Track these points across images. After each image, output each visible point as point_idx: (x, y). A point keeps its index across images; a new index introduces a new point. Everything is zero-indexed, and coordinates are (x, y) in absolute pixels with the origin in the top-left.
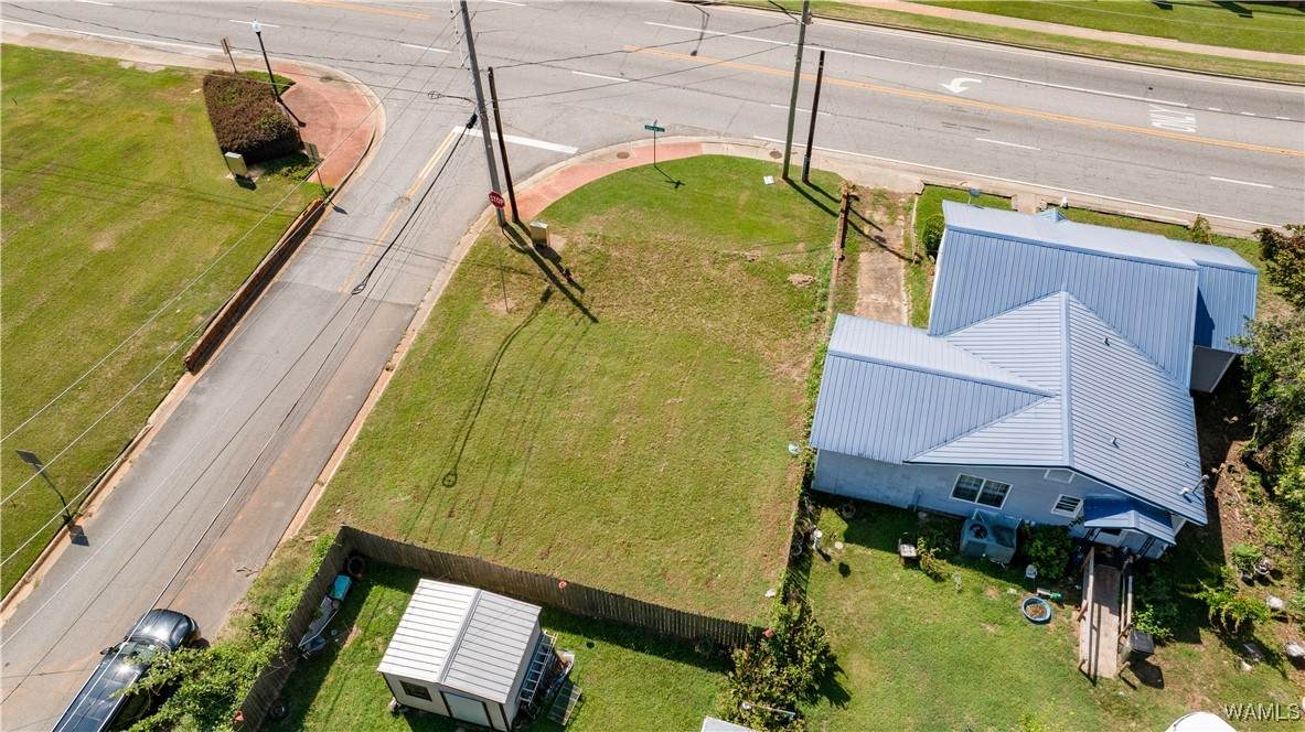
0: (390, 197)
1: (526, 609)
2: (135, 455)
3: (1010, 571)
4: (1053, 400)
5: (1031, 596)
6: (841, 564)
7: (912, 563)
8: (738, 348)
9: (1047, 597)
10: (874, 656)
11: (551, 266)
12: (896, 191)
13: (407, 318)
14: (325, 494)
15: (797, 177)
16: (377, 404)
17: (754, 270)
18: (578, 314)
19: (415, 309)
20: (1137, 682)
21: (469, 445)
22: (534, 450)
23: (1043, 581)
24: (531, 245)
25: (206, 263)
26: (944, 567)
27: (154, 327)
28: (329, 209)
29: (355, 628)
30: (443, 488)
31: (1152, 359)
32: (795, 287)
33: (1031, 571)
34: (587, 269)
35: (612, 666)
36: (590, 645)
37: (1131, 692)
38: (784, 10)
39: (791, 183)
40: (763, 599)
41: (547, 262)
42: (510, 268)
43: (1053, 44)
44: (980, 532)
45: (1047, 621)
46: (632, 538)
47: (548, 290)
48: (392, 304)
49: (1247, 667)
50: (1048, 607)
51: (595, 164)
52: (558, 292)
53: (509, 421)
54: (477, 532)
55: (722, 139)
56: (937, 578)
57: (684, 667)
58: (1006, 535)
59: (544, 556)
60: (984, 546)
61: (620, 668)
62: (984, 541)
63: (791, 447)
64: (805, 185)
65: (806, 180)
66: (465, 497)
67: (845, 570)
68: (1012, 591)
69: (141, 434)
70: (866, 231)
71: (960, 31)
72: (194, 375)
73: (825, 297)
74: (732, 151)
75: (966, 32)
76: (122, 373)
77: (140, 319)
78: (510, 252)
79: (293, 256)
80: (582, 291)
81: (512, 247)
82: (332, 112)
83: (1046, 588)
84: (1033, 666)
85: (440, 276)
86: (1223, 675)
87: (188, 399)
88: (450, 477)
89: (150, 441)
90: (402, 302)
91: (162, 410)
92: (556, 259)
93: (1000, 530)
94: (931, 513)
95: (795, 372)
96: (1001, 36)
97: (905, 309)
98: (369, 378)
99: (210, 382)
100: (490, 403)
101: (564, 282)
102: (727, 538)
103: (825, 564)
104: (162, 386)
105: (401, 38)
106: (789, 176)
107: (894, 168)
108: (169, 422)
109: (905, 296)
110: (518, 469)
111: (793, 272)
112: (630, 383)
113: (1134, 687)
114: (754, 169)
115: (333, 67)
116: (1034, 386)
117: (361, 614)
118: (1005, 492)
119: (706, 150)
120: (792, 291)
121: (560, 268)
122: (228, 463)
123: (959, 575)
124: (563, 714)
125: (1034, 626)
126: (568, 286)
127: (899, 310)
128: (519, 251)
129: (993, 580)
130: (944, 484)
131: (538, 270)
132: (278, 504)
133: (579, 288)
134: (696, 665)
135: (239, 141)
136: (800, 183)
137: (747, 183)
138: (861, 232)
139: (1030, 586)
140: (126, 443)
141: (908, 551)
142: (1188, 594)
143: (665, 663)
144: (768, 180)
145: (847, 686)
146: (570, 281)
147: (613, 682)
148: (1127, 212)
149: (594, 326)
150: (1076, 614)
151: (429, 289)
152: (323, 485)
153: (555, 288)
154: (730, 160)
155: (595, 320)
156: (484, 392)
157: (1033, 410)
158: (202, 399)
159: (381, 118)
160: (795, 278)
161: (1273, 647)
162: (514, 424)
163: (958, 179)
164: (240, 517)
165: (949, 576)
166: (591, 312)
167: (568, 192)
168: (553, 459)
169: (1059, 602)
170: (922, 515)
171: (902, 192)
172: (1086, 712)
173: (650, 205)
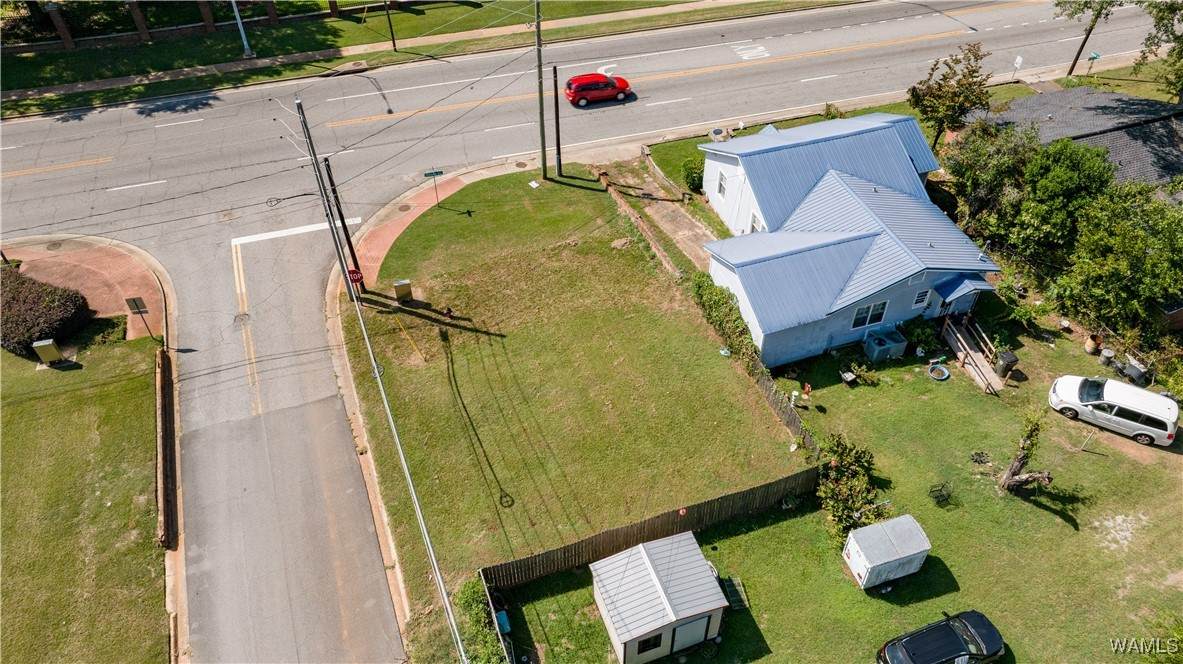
0: (226, 320)
1: (683, 538)
2: (183, 644)
3: (908, 358)
4: (881, 237)
5: (929, 367)
6: (817, 407)
7: (853, 384)
8: (623, 308)
9: (937, 363)
10: (882, 449)
11: (427, 313)
12: (626, 159)
13: (339, 406)
14: (404, 571)
15: (554, 174)
16: (381, 483)
17: (583, 251)
18: (484, 338)
19: (338, 397)
20: (1016, 383)
21: (497, 470)
22: (552, 446)
23: (930, 354)
24: (396, 304)
25: (96, 450)
26: (874, 375)
27: (93, 529)
28: (173, 355)
29: (537, 645)
30: (507, 510)
31: (902, 192)
32: (620, 250)
33: (920, 352)
34: (457, 302)
35: (739, 552)
36: (715, 549)
37: (1018, 390)
38: (432, 58)
39: (551, 180)
40: (792, 454)
41: (420, 311)
42: (394, 329)
43: (644, 24)
44: (881, 343)
45: (949, 376)
46: (676, 465)
47: (441, 332)
48: (314, 403)
49: (1052, 346)
50: (942, 367)
51: (385, 223)
52: (451, 330)
53: (512, 436)
54: (565, 524)
55: (470, 169)
56: (874, 384)
57: (784, 524)
58: (894, 336)
59: (628, 512)
60: (888, 349)
61: (746, 551)
62: (887, 346)
63: (722, 352)
64: (564, 178)
65: (561, 175)
66: (532, 507)
67: (822, 409)
68: (917, 370)
69: (172, 626)
70: (632, 193)
71: (573, 34)
72: (176, 550)
73: (648, 248)
74: (486, 174)
75: (578, 34)
76: (99, 586)
77: (70, 530)
78: (382, 318)
79: (176, 407)
80: (470, 320)
81: (381, 312)
82: (95, 273)
83: (933, 358)
84: (962, 405)
85: (336, 362)
86: (1046, 356)
87: (191, 572)
88: (505, 500)
89: (186, 626)
90: (321, 398)
91: (172, 595)
92: (427, 306)
93: (890, 335)
94: (839, 349)
95: (676, 305)
96: (603, 29)
97: (708, 232)
98: (352, 468)
99: (199, 546)
100: (483, 432)
101: (448, 320)
102: (736, 430)
103: (806, 412)
104: (153, 575)
105: (99, 185)
106: (548, 176)
107: (610, 145)
108: (190, 601)
109: (700, 225)
110: (551, 465)
111: (612, 240)
112: (576, 365)
113: (1017, 387)
114: (518, 181)
115: (49, 233)
116: (863, 232)
117: (532, 633)
118: (883, 308)
119: (467, 181)
120: (621, 254)
121: (435, 311)
122: (290, 599)
123: (886, 376)
124: (741, 601)
125: (944, 383)
126: (454, 322)
127: (704, 235)
128: (390, 313)
129: (903, 369)
130: (845, 322)
131: (418, 321)
132: (370, 603)
133: (465, 319)
134: (790, 517)
135: (37, 329)
136: (559, 179)
137: (521, 192)
138: (630, 195)
139: (924, 361)
140: (166, 640)
141: (849, 376)
142: (1006, 320)
143: (770, 529)
144: (534, 184)
145: (884, 476)
146: (452, 317)
147: (749, 562)
148: (781, 118)
149: (505, 340)
150: (958, 365)
151: (337, 377)
152: (393, 567)
153: (444, 328)
154: (491, 181)
155: (503, 336)
156: (471, 426)
157: (875, 247)
158: (207, 565)
159: (147, 259)
160: (617, 243)
161: (1053, 329)
162: (519, 435)
163: (659, 136)
164: (345, 632)
165: (879, 380)
166: (492, 332)
167: (385, 253)
168: (571, 445)
169: (944, 362)
170: (834, 353)
171: (630, 158)
172: (1007, 414)
173: (462, 236)
